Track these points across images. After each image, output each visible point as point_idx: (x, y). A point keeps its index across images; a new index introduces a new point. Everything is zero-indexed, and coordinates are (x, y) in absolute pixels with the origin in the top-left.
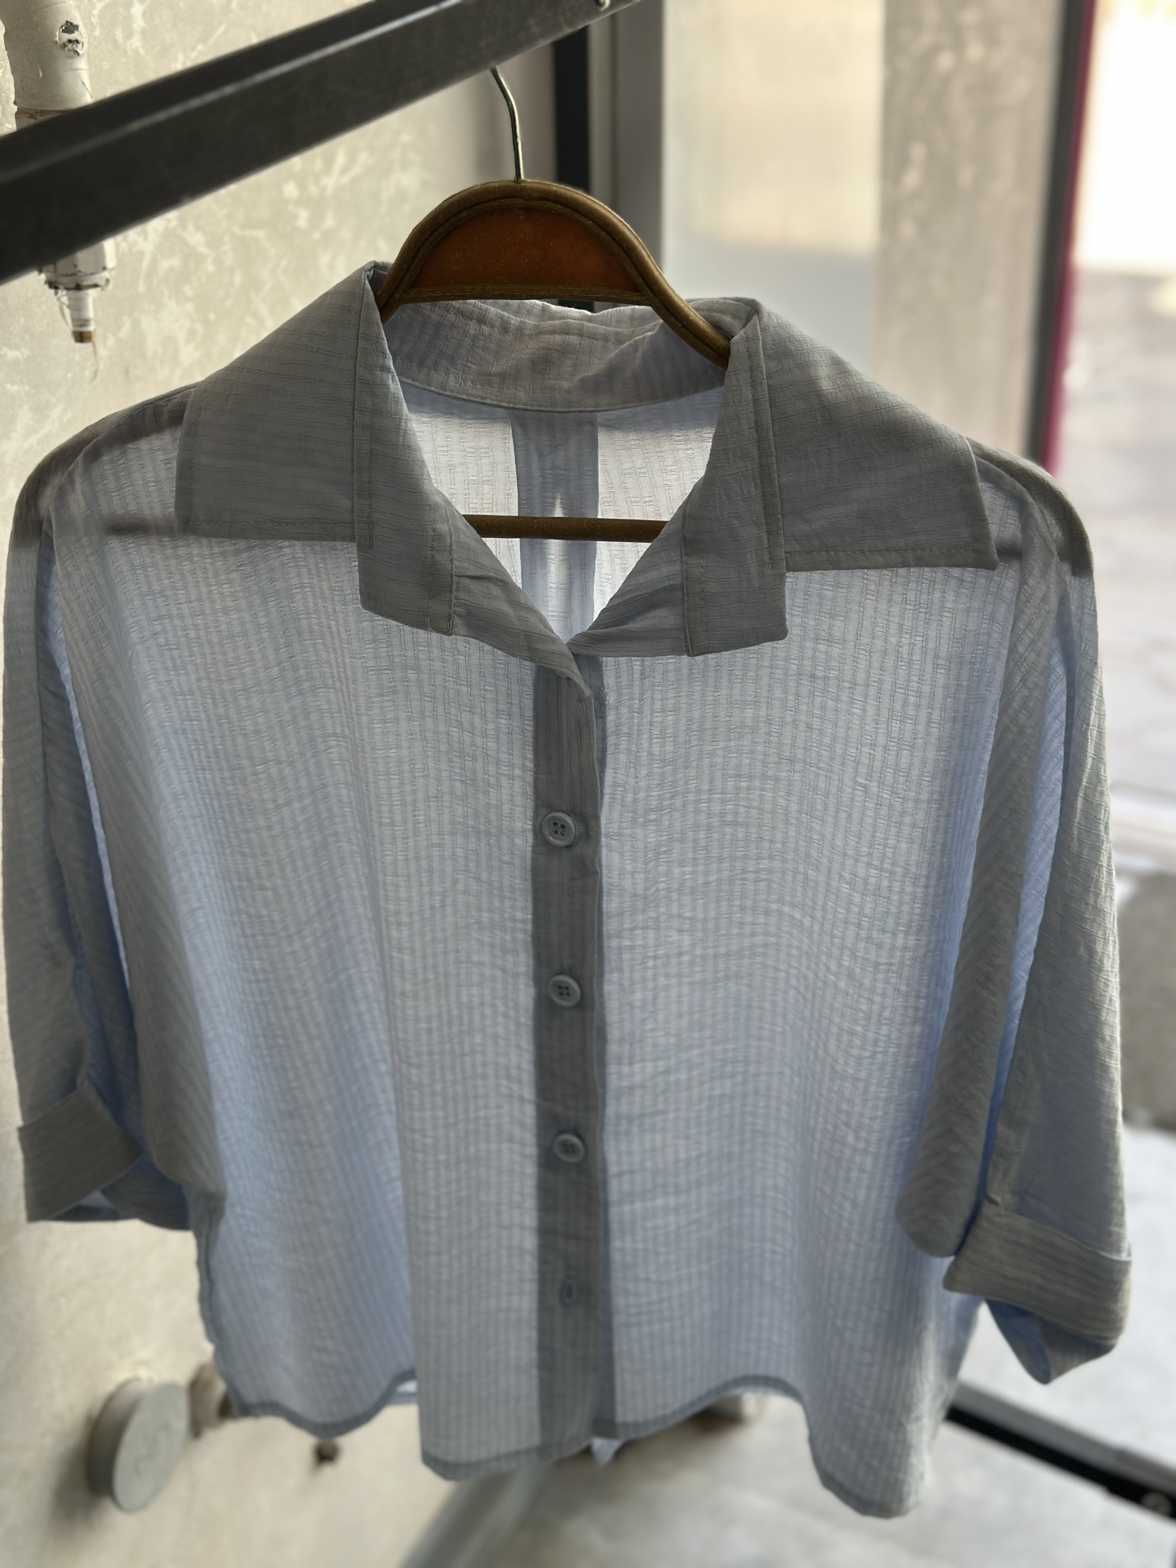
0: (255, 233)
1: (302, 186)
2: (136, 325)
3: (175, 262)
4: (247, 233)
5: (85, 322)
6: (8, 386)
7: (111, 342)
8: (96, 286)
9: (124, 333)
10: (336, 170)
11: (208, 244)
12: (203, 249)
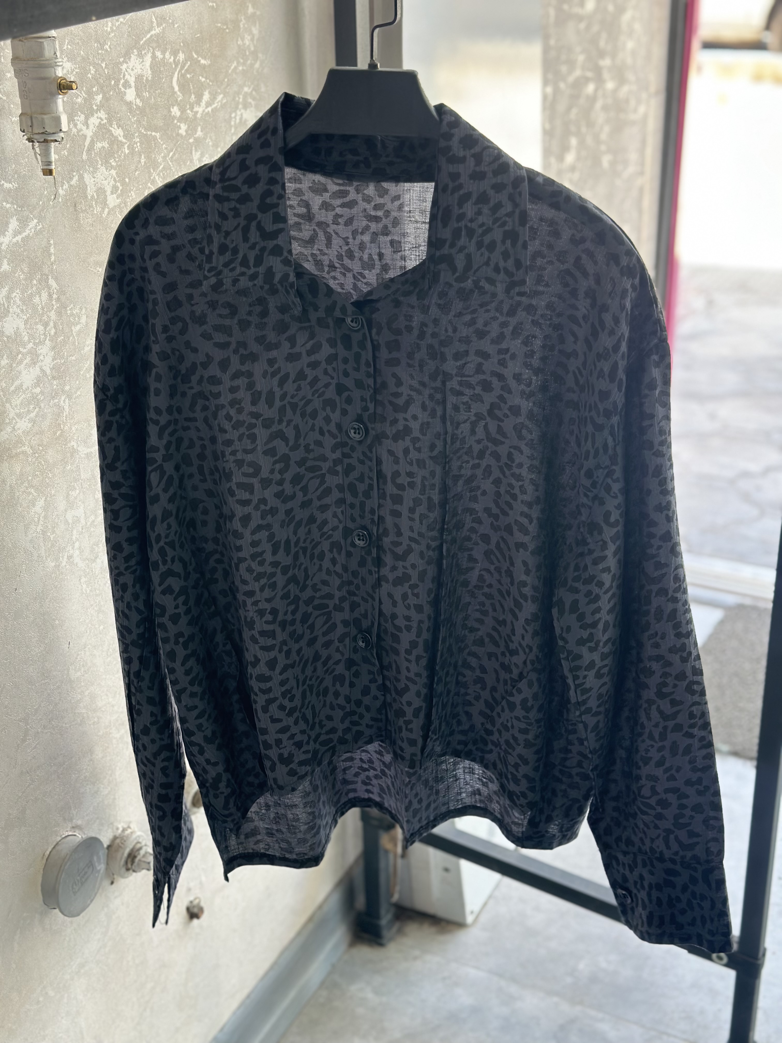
1: (183, 110)
2: (81, 178)
3: (106, 144)
4: (149, 133)
5: (49, 163)
6: (4, 204)
7: (66, 186)
8: (56, 141)
9: (73, 182)
10: (203, 104)
11: (125, 136)
12: (121, 138)
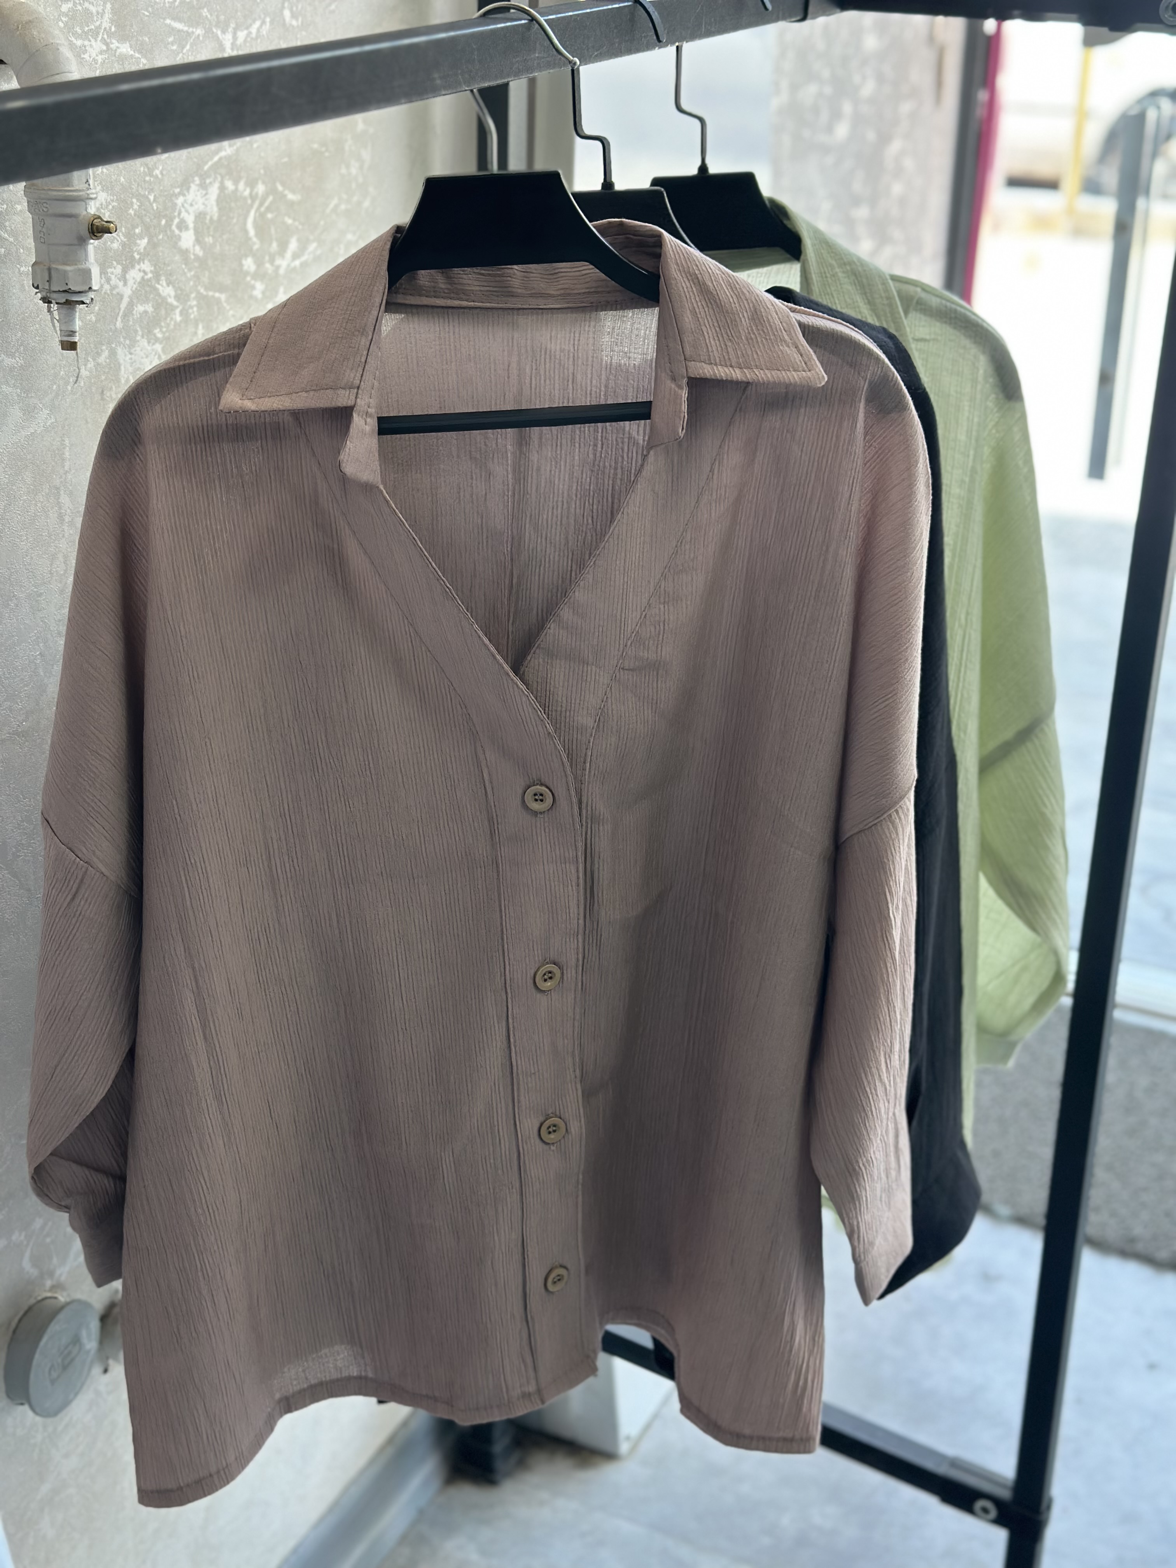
0: (217, 295)
1: (259, 264)
2: (113, 353)
3: (149, 308)
4: (211, 293)
5: (72, 333)
7: (91, 364)
8: (83, 303)
9: (102, 359)
10: (289, 255)
11: (177, 297)
12: (172, 301)
